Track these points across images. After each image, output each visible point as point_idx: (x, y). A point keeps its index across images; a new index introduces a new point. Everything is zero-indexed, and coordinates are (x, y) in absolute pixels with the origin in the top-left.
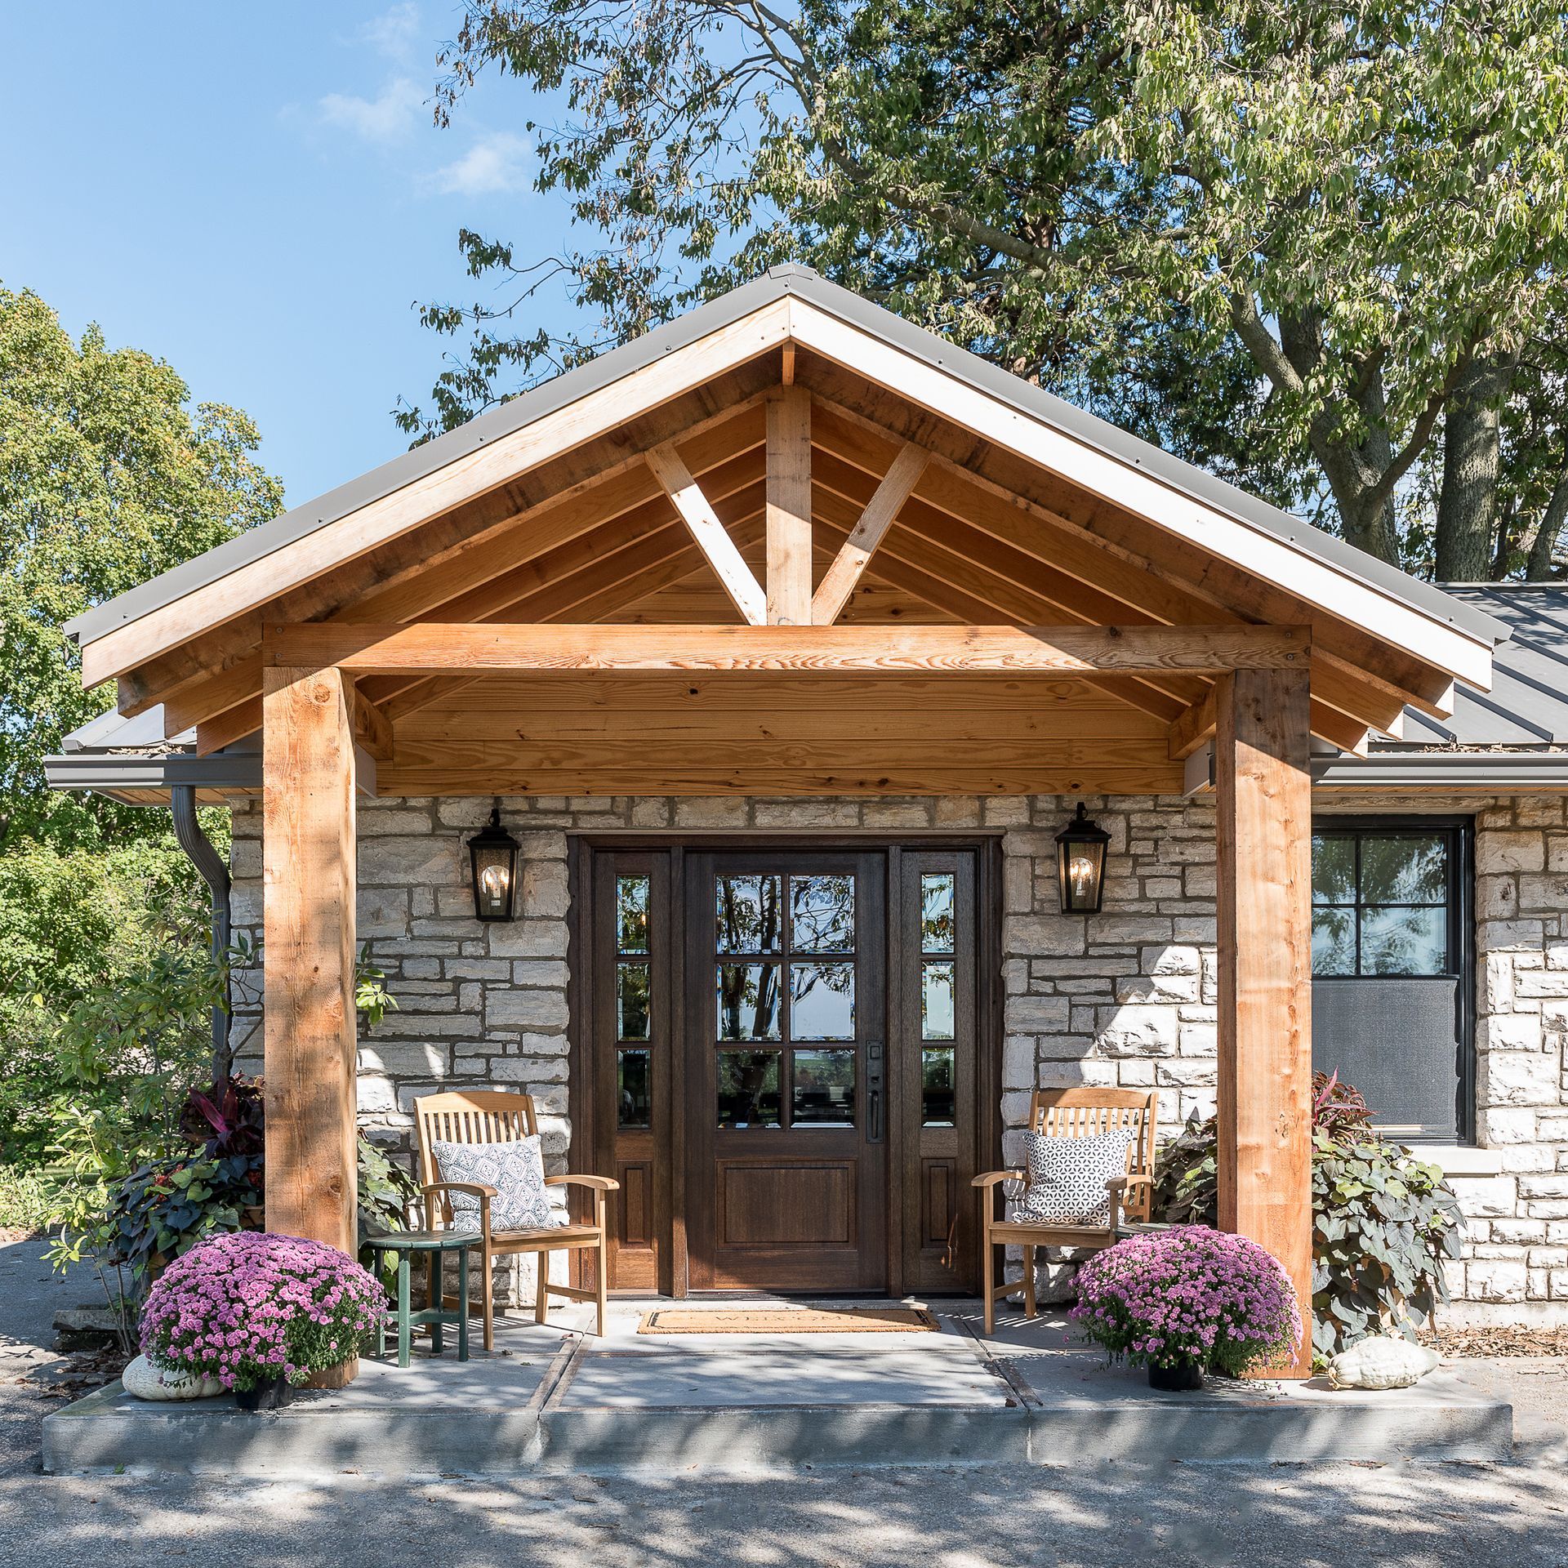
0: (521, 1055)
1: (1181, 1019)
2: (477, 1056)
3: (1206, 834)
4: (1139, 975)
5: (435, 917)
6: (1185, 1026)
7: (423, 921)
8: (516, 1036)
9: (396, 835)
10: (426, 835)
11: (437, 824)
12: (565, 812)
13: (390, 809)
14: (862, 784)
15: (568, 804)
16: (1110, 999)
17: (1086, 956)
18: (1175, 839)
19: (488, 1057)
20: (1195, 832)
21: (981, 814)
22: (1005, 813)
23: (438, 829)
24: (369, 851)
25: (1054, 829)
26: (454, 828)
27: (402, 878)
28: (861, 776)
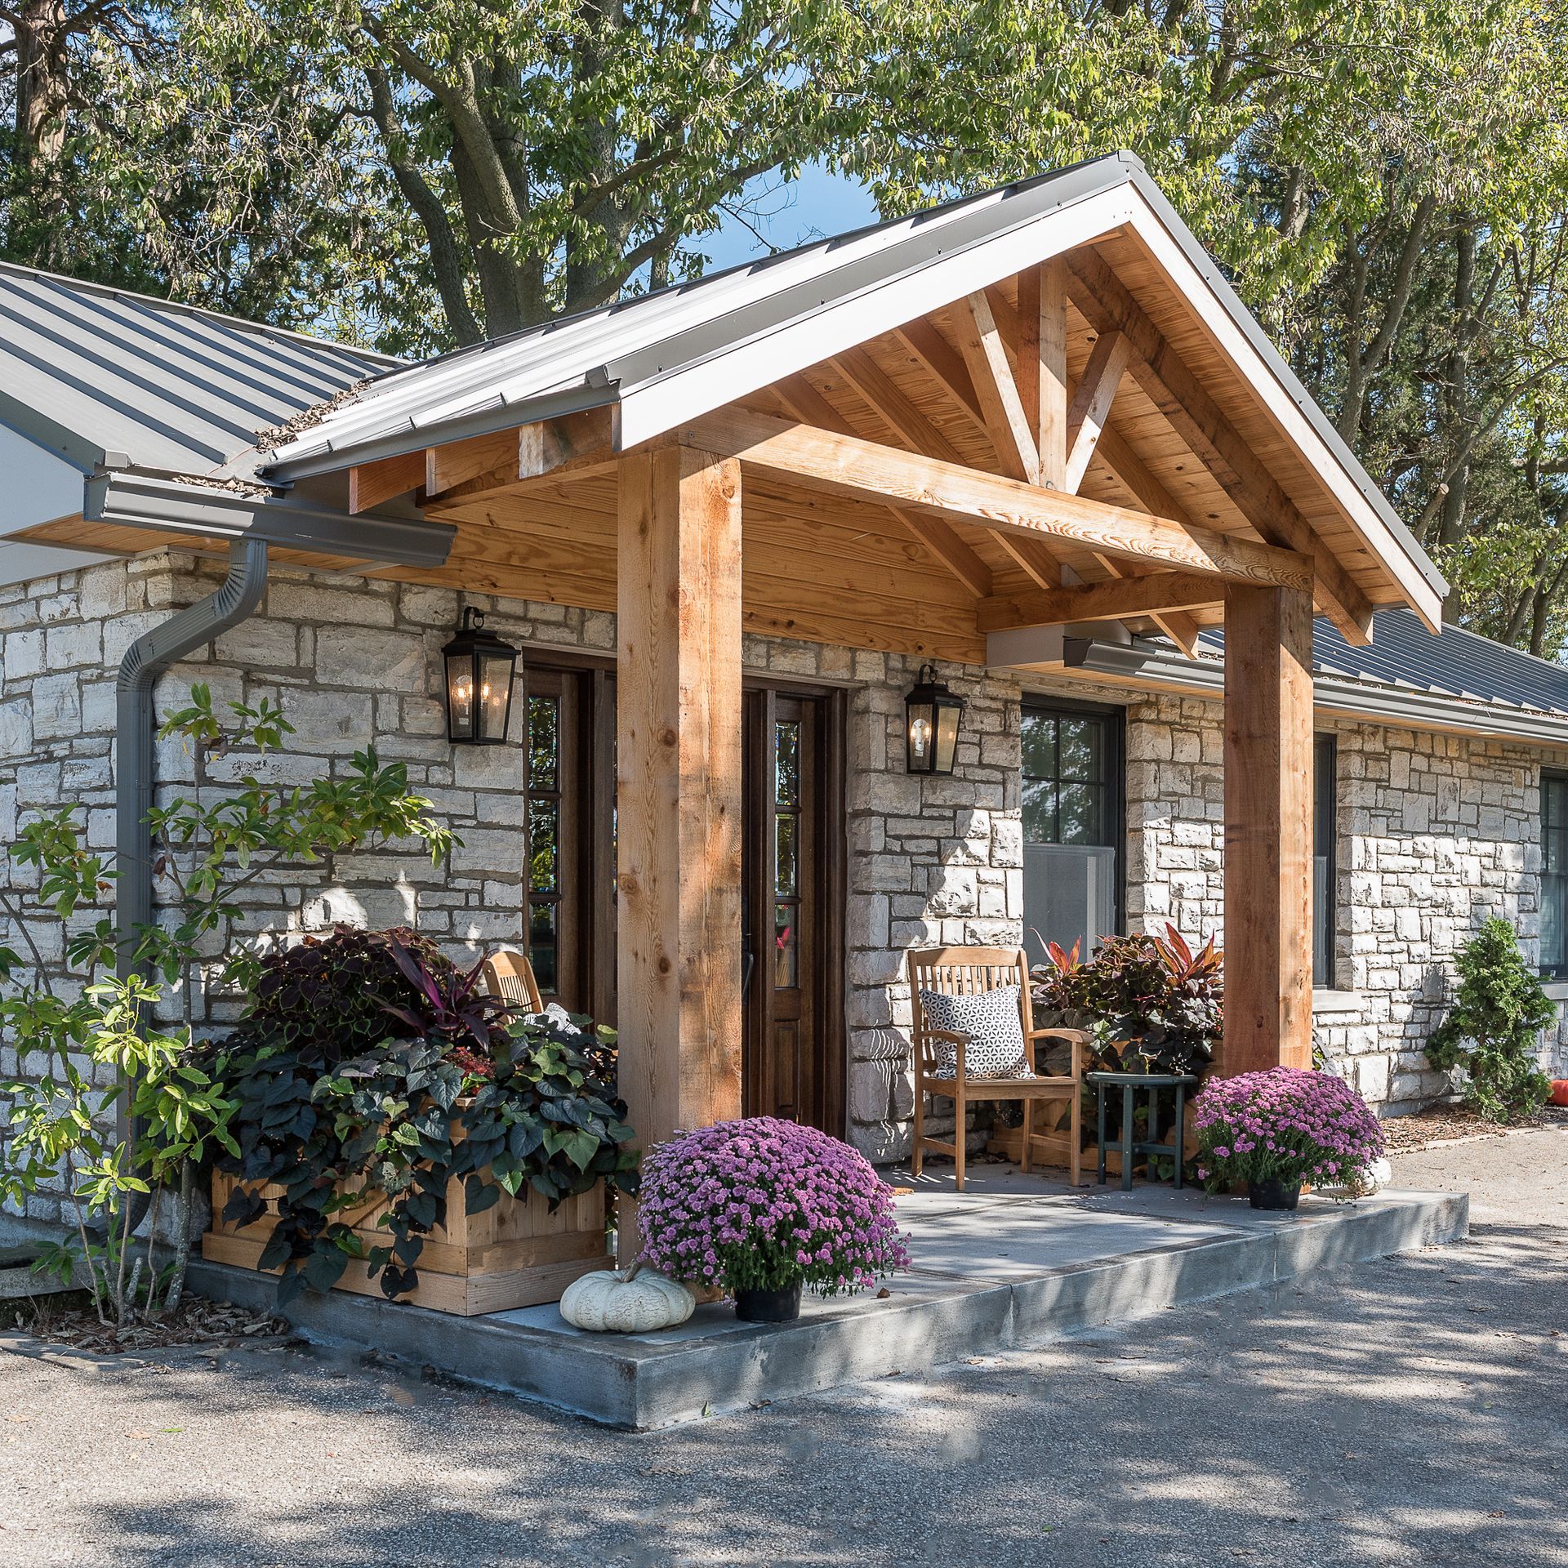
0: (482, 907)
1: (979, 881)
2: (441, 908)
3: (994, 705)
4: (954, 837)
5: (400, 732)
6: (983, 887)
7: (390, 738)
8: (477, 885)
9: (358, 625)
10: (389, 629)
11: (399, 618)
12: (524, 619)
13: (350, 590)
14: (774, 623)
15: (526, 610)
16: (936, 860)
17: (920, 817)
18: (975, 707)
19: (450, 910)
20: (988, 703)
21: (853, 666)
22: (870, 669)
23: (400, 625)
24: (333, 643)
25: (899, 688)
26: (415, 624)
27: (366, 681)
28: (774, 616)
